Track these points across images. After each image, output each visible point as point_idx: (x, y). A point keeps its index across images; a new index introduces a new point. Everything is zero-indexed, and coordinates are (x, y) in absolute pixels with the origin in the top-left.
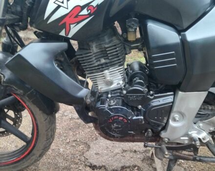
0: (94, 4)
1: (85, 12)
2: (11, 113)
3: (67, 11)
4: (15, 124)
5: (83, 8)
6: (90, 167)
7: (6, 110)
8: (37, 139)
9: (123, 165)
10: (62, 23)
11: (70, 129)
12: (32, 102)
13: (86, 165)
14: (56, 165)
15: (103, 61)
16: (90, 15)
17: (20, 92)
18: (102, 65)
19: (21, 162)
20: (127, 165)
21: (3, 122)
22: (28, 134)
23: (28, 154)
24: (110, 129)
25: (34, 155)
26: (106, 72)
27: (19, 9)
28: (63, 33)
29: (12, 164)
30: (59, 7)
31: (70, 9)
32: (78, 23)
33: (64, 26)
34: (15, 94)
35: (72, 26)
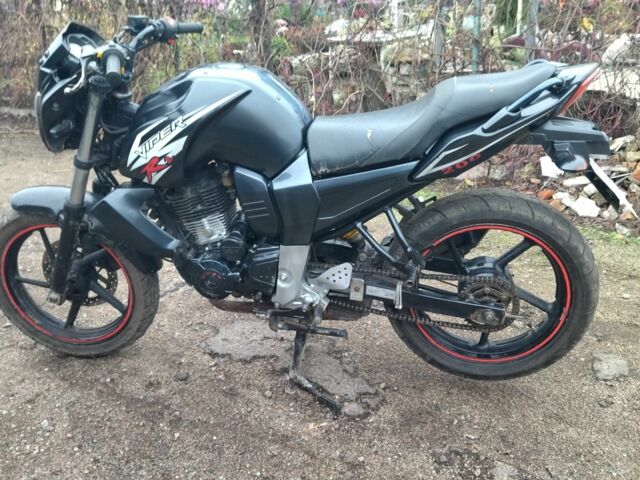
0: (170, 156)
1: (162, 162)
2: (104, 273)
3: (147, 161)
4: (108, 288)
5: (160, 159)
6: (210, 355)
7: (97, 268)
8: (133, 307)
9: (255, 354)
10: (143, 171)
11: (198, 309)
12: (125, 255)
13: (205, 353)
14: (164, 350)
15: (199, 207)
16: (168, 165)
17: (110, 242)
18: (198, 212)
19: (115, 339)
20: (261, 355)
21: (92, 283)
22: (125, 301)
23: (123, 328)
24: (204, 287)
25: (130, 328)
26: (204, 220)
27: (108, 148)
28: (146, 180)
29: (103, 341)
30: (139, 157)
31: (149, 159)
32: (158, 171)
33: (146, 174)
34: (106, 245)
35: (153, 174)
